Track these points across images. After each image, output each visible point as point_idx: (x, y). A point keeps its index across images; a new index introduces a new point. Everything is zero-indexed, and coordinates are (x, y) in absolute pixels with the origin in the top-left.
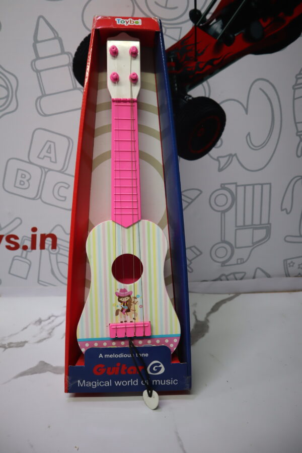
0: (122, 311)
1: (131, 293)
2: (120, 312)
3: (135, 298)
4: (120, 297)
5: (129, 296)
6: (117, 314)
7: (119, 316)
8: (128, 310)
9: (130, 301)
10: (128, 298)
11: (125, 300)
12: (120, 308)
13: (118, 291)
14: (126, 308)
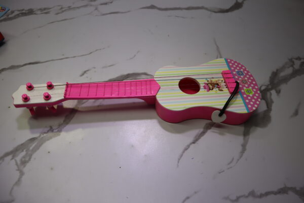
0: (219, 88)
1: (205, 83)
2: (220, 89)
3: (208, 81)
4: (210, 89)
5: (207, 84)
6: (222, 90)
7: (223, 89)
8: (218, 84)
9: (211, 84)
10: (209, 85)
11: (211, 87)
12: (217, 89)
13: (206, 90)
14: (216, 86)
